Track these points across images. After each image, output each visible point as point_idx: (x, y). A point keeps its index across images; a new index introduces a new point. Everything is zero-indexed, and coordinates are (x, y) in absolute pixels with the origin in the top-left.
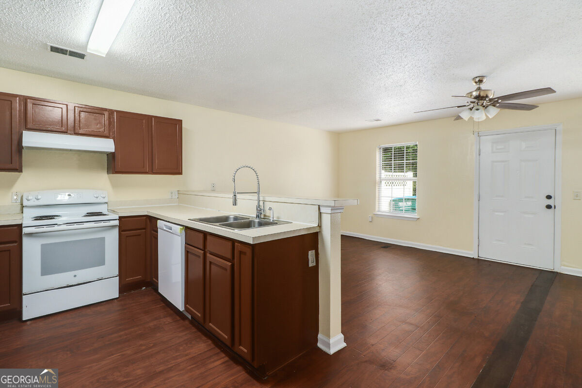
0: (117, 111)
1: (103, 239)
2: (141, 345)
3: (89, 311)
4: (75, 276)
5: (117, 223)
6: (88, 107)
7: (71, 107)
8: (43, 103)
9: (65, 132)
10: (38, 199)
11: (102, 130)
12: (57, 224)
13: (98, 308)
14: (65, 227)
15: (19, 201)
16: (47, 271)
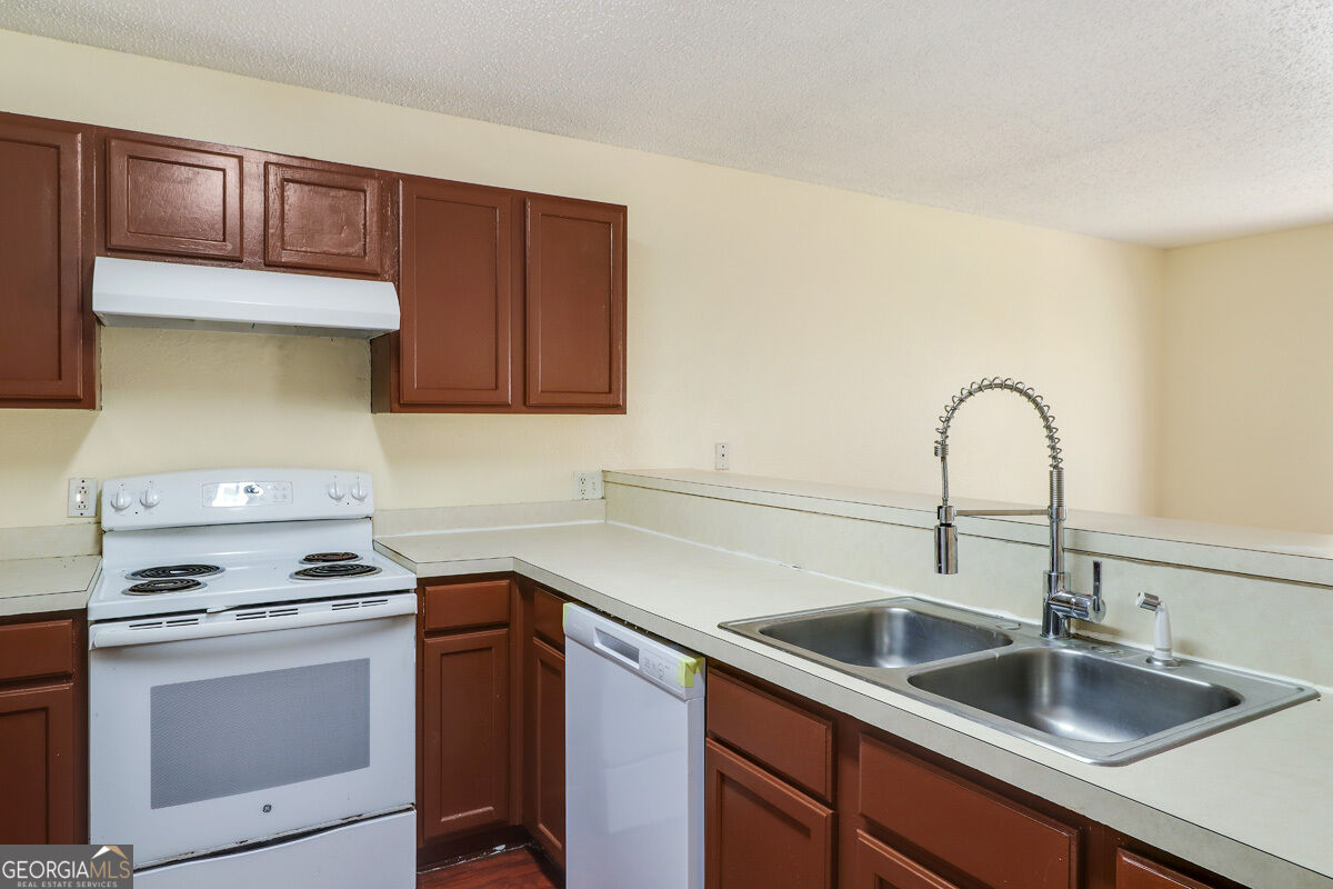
0: (408, 179)
1: (363, 666)
4: (267, 809)
5: (409, 603)
6: (309, 165)
7: (253, 167)
8: (160, 152)
9: (233, 260)
10: (147, 506)
11: (356, 249)
12: (204, 611)
14: (228, 623)
15: (91, 511)
16: (171, 787)
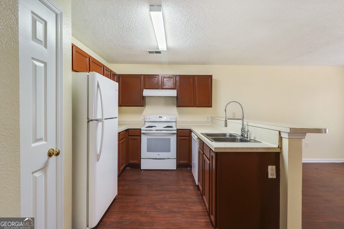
0: (179, 76)
1: (170, 139)
2: (174, 195)
3: (162, 172)
4: (159, 155)
5: (175, 132)
6: (167, 75)
8: (153, 76)
9: (158, 88)
10: (150, 119)
11: (172, 85)
13: (167, 172)
14: (155, 132)
15: (144, 119)
16: (149, 150)
